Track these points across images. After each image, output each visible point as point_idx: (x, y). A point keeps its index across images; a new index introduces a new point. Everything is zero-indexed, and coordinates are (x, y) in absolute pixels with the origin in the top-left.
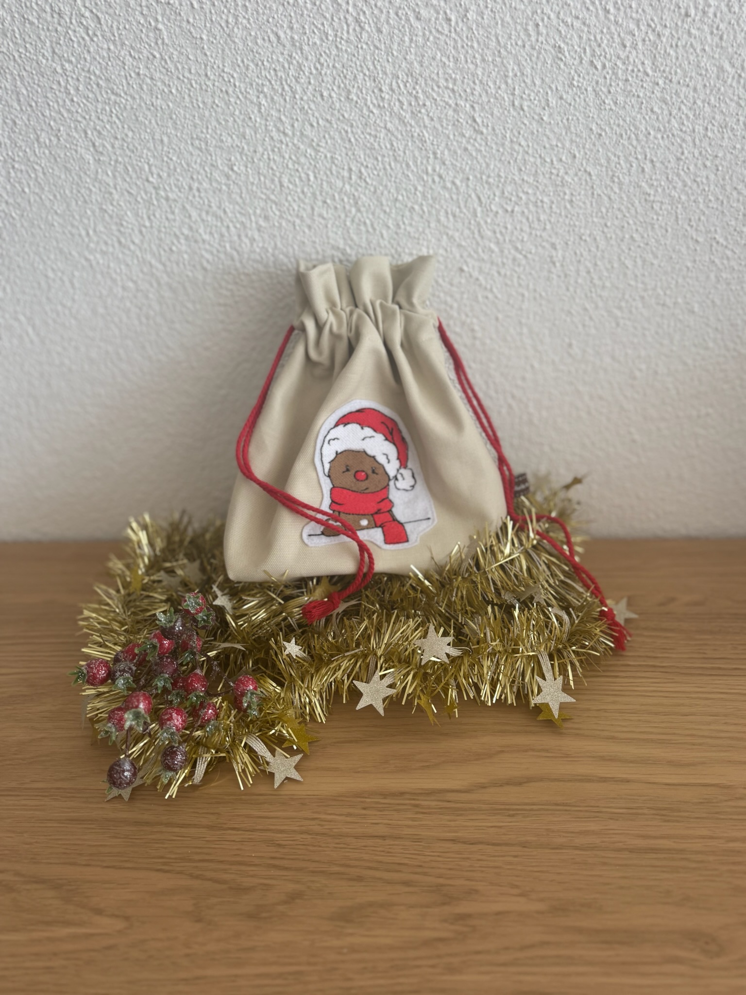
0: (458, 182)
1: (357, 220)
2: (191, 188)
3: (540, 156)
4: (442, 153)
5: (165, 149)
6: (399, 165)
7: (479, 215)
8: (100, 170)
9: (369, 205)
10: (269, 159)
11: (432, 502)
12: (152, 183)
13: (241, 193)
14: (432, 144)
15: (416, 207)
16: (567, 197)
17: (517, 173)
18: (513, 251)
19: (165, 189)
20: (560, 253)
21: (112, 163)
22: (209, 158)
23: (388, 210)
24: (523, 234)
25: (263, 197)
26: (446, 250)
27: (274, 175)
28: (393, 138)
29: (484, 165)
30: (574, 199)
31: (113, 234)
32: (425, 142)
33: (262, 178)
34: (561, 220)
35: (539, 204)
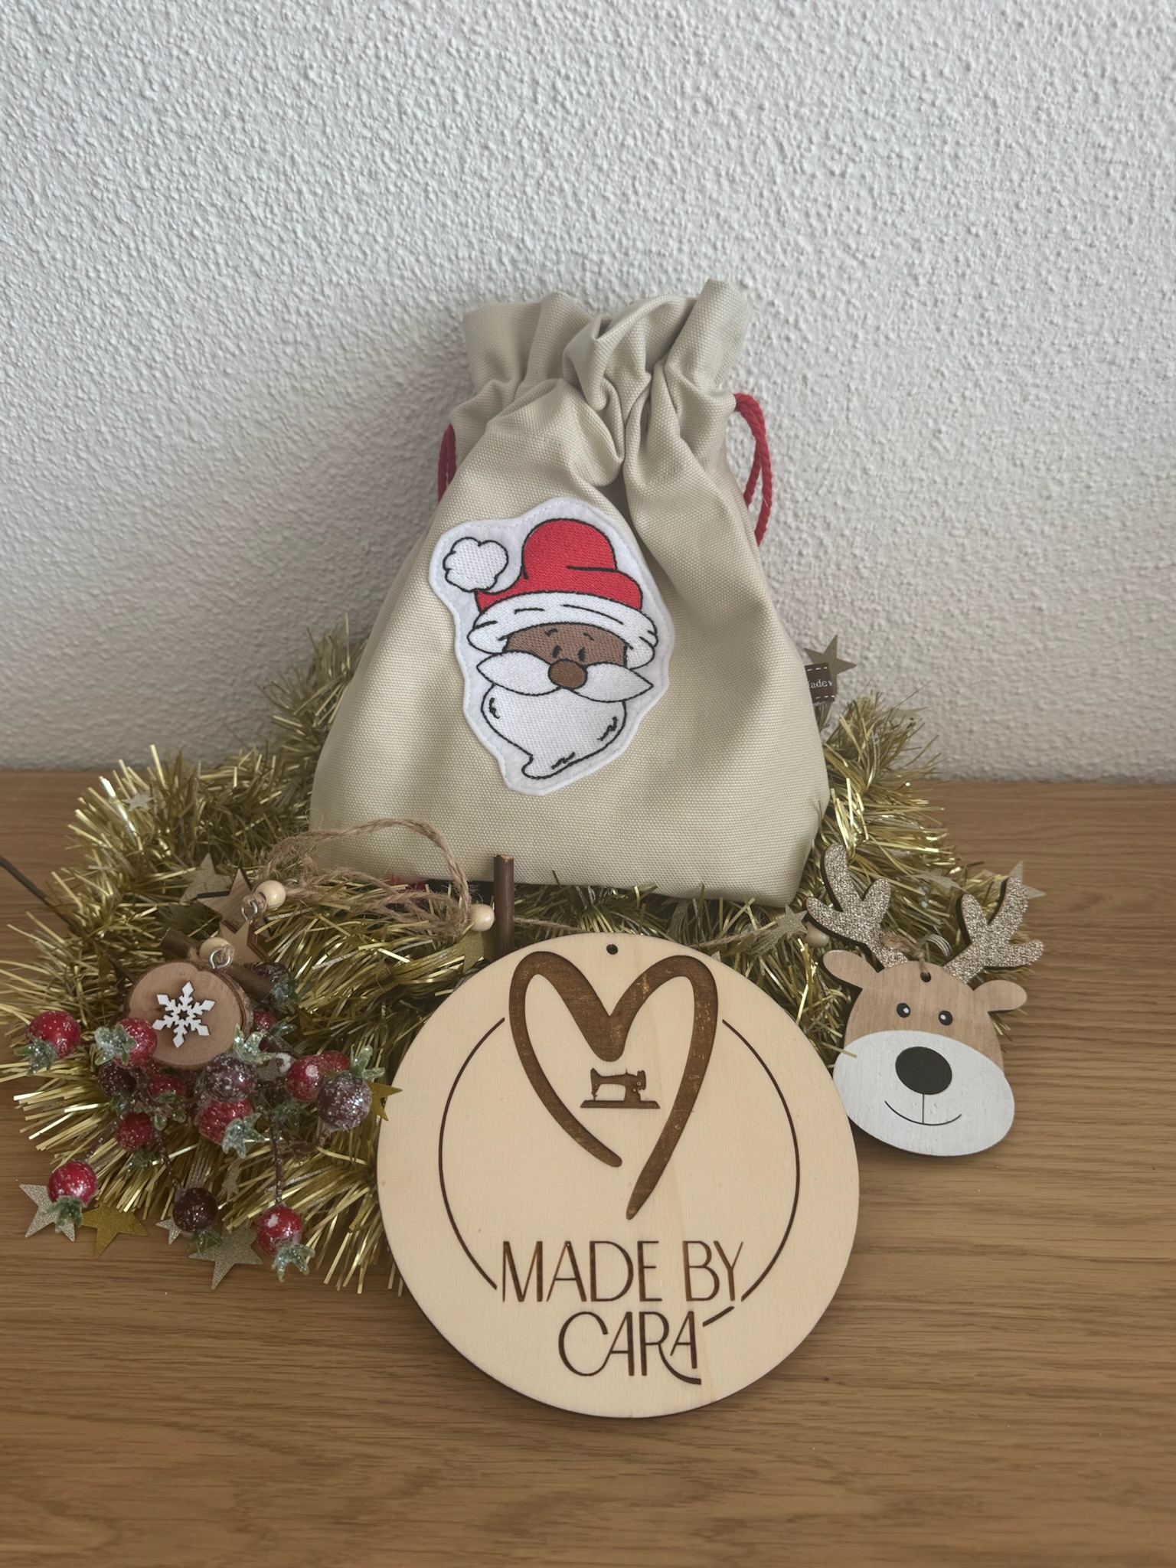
0: (741, 114)
1: (545, 185)
2: (226, 114)
3: (902, 65)
4: (714, 54)
5: (174, 31)
6: (629, 77)
7: (778, 180)
8: (48, 73)
9: (570, 155)
10: (378, 57)
12: (153, 100)
13: (325, 124)
14: (695, 34)
15: (660, 161)
16: (947, 149)
17: (855, 99)
18: (839, 253)
19: (177, 113)
20: (928, 256)
21: (72, 58)
22: (261, 52)
23: (605, 166)
24: (859, 219)
25: (369, 135)
26: (715, 247)
27: (387, 89)
28: (618, 20)
29: (793, 80)
30: (961, 154)
31: (80, 203)
32: (682, 29)
33: (364, 97)
34: (933, 194)
35: (895, 161)
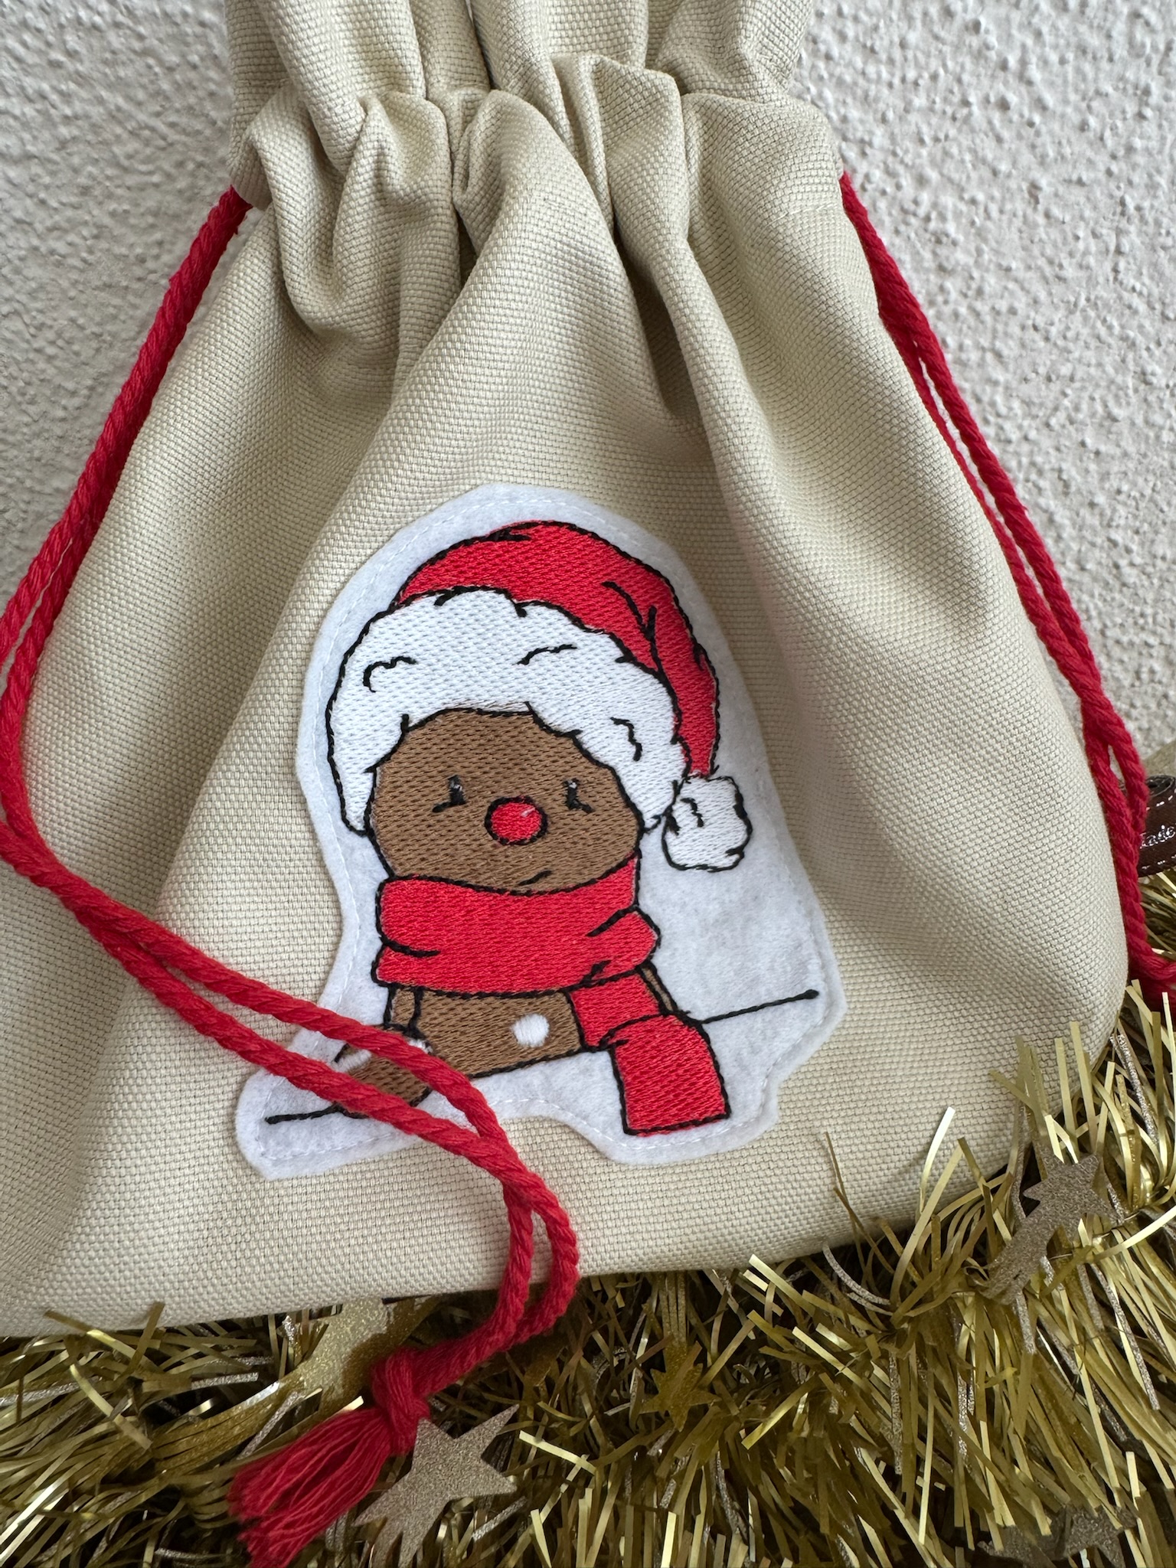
11: (821, 919)
